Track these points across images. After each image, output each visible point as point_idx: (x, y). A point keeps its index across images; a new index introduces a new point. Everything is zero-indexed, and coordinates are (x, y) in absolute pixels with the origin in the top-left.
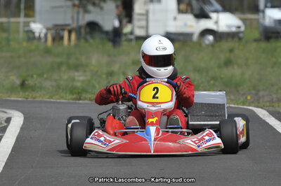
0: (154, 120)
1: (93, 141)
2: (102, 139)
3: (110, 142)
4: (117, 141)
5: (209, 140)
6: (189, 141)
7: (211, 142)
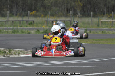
1: (37, 53)
2: (40, 52)
3: (42, 53)
4: (44, 53)
5: (70, 53)
6: (64, 53)
7: (71, 54)
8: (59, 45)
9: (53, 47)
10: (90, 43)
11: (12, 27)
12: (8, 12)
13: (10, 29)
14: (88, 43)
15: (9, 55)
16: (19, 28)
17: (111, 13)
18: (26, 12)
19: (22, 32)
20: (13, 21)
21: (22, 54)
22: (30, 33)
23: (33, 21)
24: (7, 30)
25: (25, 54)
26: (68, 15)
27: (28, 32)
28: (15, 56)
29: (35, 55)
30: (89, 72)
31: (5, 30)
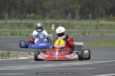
0: (58, 50)
3: (45, 56)
6: (68, 56)
7: (74, 57)
8: (62, 48)
9: (57, 50)
10: (88, 45)
11: (10, 30)
12: (7, 15)
13: (9, 32)
14: (87, 45)
15: (7, 58)
16: (17, 30)
17: (110, 15)
18: (24, 15)
19: (21, 35)
20: (11, 24)
21: (20, 56)
22: (28, 35)
23: (32, 24)
24: (5, 33)
25: (23, 56)
26: (67, 17)
27: (27, 34)
28: (14, 59)
29: (38, 58)
30: (87, 75)
31: (3, 33)
